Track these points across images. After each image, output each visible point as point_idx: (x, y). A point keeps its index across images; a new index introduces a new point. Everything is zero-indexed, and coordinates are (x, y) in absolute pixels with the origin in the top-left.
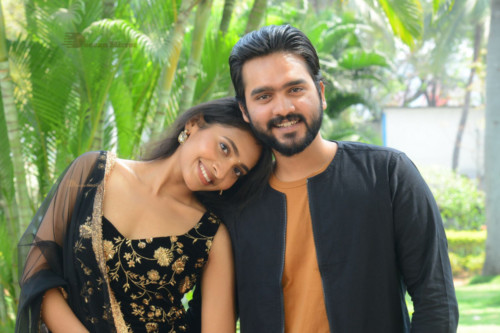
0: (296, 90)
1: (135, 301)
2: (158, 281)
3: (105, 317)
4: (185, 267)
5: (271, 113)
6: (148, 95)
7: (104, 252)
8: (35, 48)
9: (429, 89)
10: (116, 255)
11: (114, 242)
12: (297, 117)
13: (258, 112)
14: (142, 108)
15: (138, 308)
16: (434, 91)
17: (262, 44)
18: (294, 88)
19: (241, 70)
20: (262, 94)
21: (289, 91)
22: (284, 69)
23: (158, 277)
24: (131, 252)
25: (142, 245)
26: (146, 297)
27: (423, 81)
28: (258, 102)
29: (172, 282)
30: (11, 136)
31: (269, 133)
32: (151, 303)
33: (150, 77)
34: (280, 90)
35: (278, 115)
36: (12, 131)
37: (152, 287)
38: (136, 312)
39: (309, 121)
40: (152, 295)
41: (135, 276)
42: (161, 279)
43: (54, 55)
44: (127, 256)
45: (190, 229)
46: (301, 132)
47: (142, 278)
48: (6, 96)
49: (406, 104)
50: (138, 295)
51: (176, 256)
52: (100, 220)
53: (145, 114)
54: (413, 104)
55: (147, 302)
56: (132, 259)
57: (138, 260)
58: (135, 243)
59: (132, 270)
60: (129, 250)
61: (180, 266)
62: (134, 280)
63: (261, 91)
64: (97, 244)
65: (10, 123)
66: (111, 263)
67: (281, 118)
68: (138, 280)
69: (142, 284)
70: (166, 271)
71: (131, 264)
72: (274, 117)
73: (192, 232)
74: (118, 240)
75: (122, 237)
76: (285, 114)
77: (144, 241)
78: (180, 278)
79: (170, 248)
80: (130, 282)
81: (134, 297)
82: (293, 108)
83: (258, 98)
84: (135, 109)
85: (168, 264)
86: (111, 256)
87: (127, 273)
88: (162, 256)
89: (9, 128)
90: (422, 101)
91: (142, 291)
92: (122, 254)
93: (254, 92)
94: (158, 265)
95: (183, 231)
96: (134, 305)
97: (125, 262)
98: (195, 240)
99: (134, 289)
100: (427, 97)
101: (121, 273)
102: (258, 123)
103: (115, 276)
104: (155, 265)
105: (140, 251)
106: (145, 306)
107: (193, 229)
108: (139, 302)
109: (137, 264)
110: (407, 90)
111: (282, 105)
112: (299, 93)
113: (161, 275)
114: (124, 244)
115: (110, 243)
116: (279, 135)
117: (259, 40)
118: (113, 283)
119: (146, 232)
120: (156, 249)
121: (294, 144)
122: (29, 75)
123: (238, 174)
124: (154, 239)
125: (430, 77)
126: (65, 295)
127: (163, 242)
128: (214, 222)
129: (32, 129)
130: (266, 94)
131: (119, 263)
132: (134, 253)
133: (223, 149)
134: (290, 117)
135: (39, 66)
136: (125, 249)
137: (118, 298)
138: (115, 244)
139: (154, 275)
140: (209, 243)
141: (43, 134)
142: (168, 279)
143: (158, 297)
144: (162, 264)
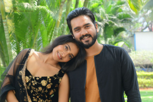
0: (88, 27)
1: (34, 96)
2: (42, 91)
3: (25, 100)
4: (51, 87)
5: (80, 35)
6: (52, 29)
7: (26, 80)
8: (16, 15)
9: (150, 26)
10: (29, 81)
11: (29, 77)
12: (89, 35)
13: (77, 35)
14: (50, 34)
15: (35, 99)
16: (151, 26)
17: (76, 14)
18: (87, 26)
19: (70, 22)
20: (77, 29)
21: (85, 27)
22: (83, 21)
23: (42, 89)
24: (34, 81)
25: (38, 79)
26: (38, 95)
27: (148, 23)
28: (76, 32)
29: (46, 91)
30: (8, 43)
31: (80, 41)
32: (39, 98)
33: (53, 24)
34: (82, 27)
35: (83, 35)
36: (8, 42)
37: (40, 92)
38: (34, 100)
39: (93, 36)
40: (40, 95)
41: (35, 88)
42: (42, 90)
43: (22, 17)
44: (33, 82)
45: (54, 74)
46: (91, 40)
47: (37, 89)
48: (6, 31)
49: (142, 31)
50: (35, 94)
51: (48, 83)
52: (25, 70)
53: (51, 36)
54: (145, 31)
55: (38, 97)
56: (34, 83)
57: (36, 83)
58: (36, 78)
59: (34, 86)
60: (33, 80)
61: (49, 86)
62: (34, 89)
63: (76, 28)
64: (23, 77)
65: (7, 39)
66: (27, 84)
67: (84, 36)
68: (35, 90)
69: (37, 91)
70: (44, 88)
71: (34, 84)
72: (82, 36)
73: (55, 76)
74: (30, 76)
75: (32, 76)
76: (85, 34)
77: (38, 77)
78: (49, 90)
79: (46, 80)
80: (33, 90)
81: (34, 95)
82: (87, 32)
83: (76, 31)
84: (48, 34)
85: (45, 85)
86: (28, 81)
87: (32, 87)
88: (44, 83)
89: (7, 41)
90: (147, 30)
91: (37, 93)
92: (31, 81)
93: (75, 29)
94: (42, 85)
95: (52, 75)
96: (34, 98)
97: (32, 84)
98: (56, 78)
99: (34, 92)
100: (149, 28)
101: (30, 87)
102: (77, 38)
103: (29, 88)
104: (41, 85)
105: (37, 81)
106: (37, 98)
107: (56, 75)
108: (36, 97)
109: (35, 84)
110: (143, 26)
111: (84, 32)
112: (89, 27)
113: (43, 88)
114: (32, 78)
115: (28, 77)
116: (83, 41)
117: (74, 12)
118: (28, 90)
119: (39, 75)
120: (42, 80)
121: (89, 44)
122: (14, 24)
123: (70, 57)
124: (42, 77)
125: (150, 22)
126: (15, 93)
127: (45, 78)
128: (63, 72)
129: (15, 41)
130: (78, 29)
131: (30, 84)
132: (35, 81)
133: (66, 48)
134: (86, 35)
135: (17, 21)
136: (32, 79)
137: (29, 95)
138: (29, 78)
139: (40, 88)
140: (60, 80)
141: (18, 42)
142: (45, 90)
143: (42, 96)
144: (43, 85)
